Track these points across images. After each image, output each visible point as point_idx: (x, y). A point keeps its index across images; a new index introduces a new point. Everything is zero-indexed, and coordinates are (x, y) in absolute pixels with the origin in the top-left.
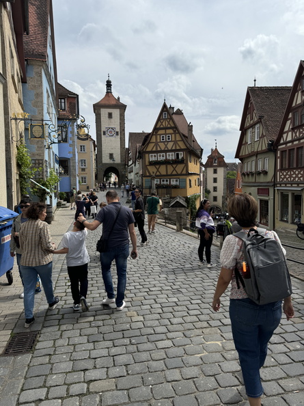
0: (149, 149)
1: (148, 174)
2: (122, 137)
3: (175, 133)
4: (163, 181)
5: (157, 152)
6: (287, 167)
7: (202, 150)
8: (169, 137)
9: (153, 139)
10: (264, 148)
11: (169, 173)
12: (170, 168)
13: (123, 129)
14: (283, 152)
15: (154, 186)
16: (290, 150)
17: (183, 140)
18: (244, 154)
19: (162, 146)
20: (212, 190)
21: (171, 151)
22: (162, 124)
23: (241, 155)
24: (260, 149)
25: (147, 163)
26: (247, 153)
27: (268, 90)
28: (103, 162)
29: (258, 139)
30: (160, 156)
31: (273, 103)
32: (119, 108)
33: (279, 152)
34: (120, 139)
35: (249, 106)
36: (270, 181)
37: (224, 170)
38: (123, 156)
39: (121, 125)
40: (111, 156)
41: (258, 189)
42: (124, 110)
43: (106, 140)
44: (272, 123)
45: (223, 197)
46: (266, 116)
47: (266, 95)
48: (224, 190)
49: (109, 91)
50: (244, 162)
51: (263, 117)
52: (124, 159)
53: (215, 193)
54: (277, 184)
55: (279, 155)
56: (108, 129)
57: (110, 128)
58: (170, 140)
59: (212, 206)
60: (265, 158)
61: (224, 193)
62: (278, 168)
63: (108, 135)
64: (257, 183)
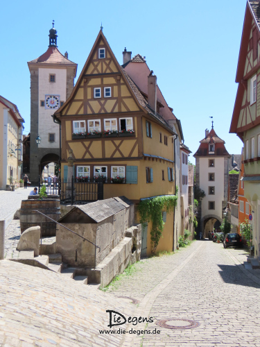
0: (73, 111)
3: (118, 84)
5: (86, 117)
8: (108, 90)
9: (80, 95)
11: (108, 155)
12: (110, 146)
17: (132, 96)
18: (244, 124)
19: (95, 105)
20: (207, 191)
21: (112, 115)
22: (96, 68)
23: (239, 126)
25: (69, 137)
26: (249, 121)
28: (39, 146)
30: (91, 124)
32: (67, 68)
35: (251, 36)
37: (225, 162)
40: (52, 137)
42: (73, 71)
43: (44, 114)
45: (223, 203)
48: (225, 192)
49: (53, 44)
50: (246, 139)
53: (211, 196)
56: (48, 98)
57: (51, 96)
58: (110, 96)
59: (208, 217)
61: (224, 197)
63: (48, 106)
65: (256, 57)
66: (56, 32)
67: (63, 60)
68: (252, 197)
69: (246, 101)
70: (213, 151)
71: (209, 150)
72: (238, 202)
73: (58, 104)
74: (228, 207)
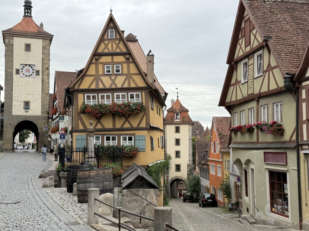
1: (81, 127)
2: (46, 78)
3: (127, 62)
4: (108, 139)
5: (97, 91)
7: (166, 94)
8: (118, 67)
9: (92, 71)
10: (273, 87)
11: (118, 126)
13: (46, 68)
15: (91, 148)
17: (141, 74)
18: (234, 99)
19: (107, 82)
20: (173, 155)
21: (122, 90)
22: (106, 47)
23: (228, 100)
24: (265, 89)
25: (80, 109)
26: (240, 97)
27: (271, 2)
28: (14, 113)
29: (261, 74)
30: (103, 97)
31: (281, 19)
32: (42, 39)
33: (304, 92)
34: (42, 81)
35: (243, 25)
36: (288, 140)
37: (189, 129)
38: (46, 106)
39: (44, 62)
40: (27, 105)
41: (265, 153)
42: (49, 41)
43: (19, 82)
44: (285, 48)
45: (188, 165)
46: (274, 37)
47: (269, 9)
48: (189, 155)
49: (28, 14)
50: (234, 112)
51: (271, 37)
52: (47, 110)
53: (178, 159)
54: (302, 145)
55: (304, 96)
56: (24, 67)
57: (26, 65)
58: (120, 73)
59: (174, 179)
60: (274, 103)
61: (189, 160)
62: (304, 118)
63: (24, 74)
64: (262, 143)
65: (248, 44)
66: (31, 3)
67: (38, 30)
68: (243, 161)
69: (236, 80)
70: (178, 119)
71: (175, 118)
72: (208, 165)
73: (33, 72)
74: (195, 170)
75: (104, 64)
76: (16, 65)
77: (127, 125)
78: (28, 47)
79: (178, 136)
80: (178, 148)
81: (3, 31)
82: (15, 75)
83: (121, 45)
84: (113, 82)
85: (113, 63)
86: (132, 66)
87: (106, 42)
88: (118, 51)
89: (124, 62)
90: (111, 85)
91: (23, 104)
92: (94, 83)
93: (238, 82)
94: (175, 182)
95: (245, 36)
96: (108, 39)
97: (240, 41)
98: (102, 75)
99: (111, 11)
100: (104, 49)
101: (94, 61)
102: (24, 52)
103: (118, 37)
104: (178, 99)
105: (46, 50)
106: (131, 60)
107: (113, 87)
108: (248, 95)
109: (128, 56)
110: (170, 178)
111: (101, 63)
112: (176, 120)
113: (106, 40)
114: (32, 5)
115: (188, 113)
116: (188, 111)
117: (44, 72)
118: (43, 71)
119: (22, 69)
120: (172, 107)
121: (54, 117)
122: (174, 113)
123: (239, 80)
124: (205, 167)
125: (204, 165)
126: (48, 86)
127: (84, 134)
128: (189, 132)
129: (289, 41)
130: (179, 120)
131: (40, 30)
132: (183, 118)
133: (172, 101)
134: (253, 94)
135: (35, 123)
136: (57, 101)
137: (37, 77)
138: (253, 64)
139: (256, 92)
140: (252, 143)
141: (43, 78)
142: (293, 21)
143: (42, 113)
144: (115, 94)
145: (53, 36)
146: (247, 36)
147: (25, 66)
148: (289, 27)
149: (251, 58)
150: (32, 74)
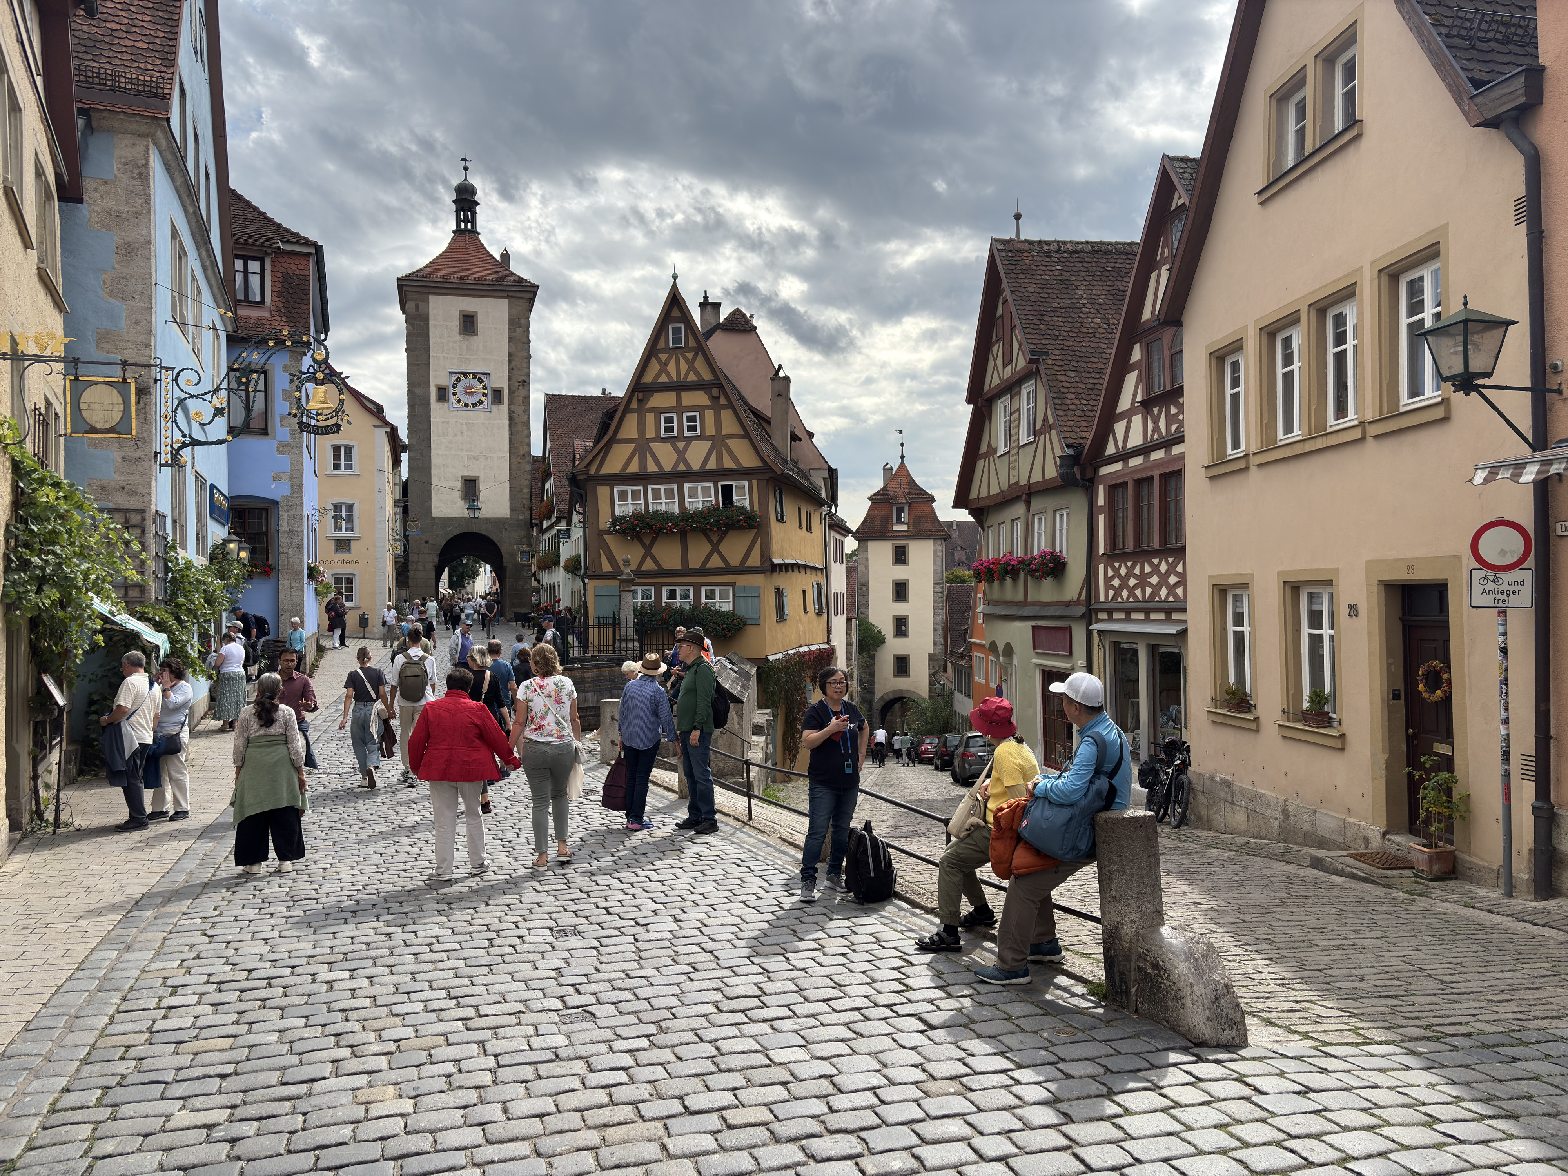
0: (613, 465)
1: (606, 567)
2: (519, 410)
3: (715, 406)
4: (671, 594)
5: (644, 478)
6: (1130, 547)
7: (835, 473)
8: (691, 419)
9: (630, 428)
10: (1051, 472)
11: (695, 562)
12: (698, 547)
13: (520, 382)
14: (1115, 488)
16: (1138, 482)
17: (746, 435)
18: (984, 493)
19: (666, 457)
20: (887, 629)
21: (702, 475)
22: (664, 369)
23: (973, 495)
24: (1036, 477)
25: (605, 525)
26: (994, 490)
27: (1066, 255)
28: (435, 512)
29: (1032, 438)
30: (657, 495)
31: (1083, 301)
32: (508, 297)
33: (1101, 488)
34: (511, 419)
35: (999, 312)
36: (1075, 599)
37: (935, 552)
38: (522, 490)
39: (513, 363)
40: (470, 488)
41: (1034, 628)
42: (525, 303)
43: (448, 422)
44: (1077, 379)
45: (931, 658)
46: (1057, 352)
47: (1057, 273)
48: (935, 630)
49: (466, 226)
50: (988, 524)
51: (1047, 354)
52: (526, 502)
53: (901, 641)
54: (1097, 611)
55: (1101, 502)
56: (458, 380)
57: (465, 375)
58: (698, 432)
59: (891, 697)
60: (1055, 511)
61: (935, 644)
62: (1102, 550)
63: (459, 401)
64: (1033, 604)
65: (1008, 360)
66: (472, 191)
67: (497, 273)
68: (1001, 648)
69: (989, 444)
70: (904, 523)
71: (894, 520)
72: (970, 658)
73: (485, 395)
74: (945, 671)
75: (658, 411)
76: (438, 377)
77: (715, 562)
78: (468, 323)
79: (900, 573)
80: (901, 609)
81: (398, 279)
82: (434, 405)
83: (700, 364)
84: (681, 456)
85: (680, 409)
86: (727, 416)
87: (663, 357)
88: (692, 377)
89: (707, 407)
90: (676, 464)
91: (458, 485)
92: (636, 458)
93: (992, 451)
94: (897, 706)
95: (1002, 338)
96: (668, 350)
97: (995, 349)
98: (654, 440)
99: (675, 277)
100: (658, 375)
101: (634, 405)
102: (458, 337)
103: (692, 343)
104: (902, 463)
105: (519, 331)
106: (723, 401)
107: (682, 467)
108: (1010, 486)
109: (715, 392)
110: (878, 695)
111: (651, 410)
112: (896, 528)
113: (662, 351)
114: (477, 198)
115: (934, 505)
116: (932, 499)
117: (514, 392)
118: (513, 389)
119: (455, 386)
120: (884, 488)
121: (545, 525)
122: (891, 504)
123: (993, 446)
124: (963, 662)
125: (962, 656)
126: (526, 432)
127: (615, 583)
128: (934, 563)
129: (1093, 359)
130: (905, 527)
131: (502, 271)
132: (916, 520)
133: (884, 469)
134: (1017, 483)
135: (495, 539)
136: (552, 481)
137: (495, 408)
138: (1019, 410)
139: (1023, 481)
140: (1017, 603)
141: (511, 412)
142: (1112, 306)
143: (511, 510)
144: (686, 486)
145: (538, 287)
146: (1007, 338)
147: (462, 377)
148: (1098, 321)
149: (1016, 394)
150: (483, 399)
